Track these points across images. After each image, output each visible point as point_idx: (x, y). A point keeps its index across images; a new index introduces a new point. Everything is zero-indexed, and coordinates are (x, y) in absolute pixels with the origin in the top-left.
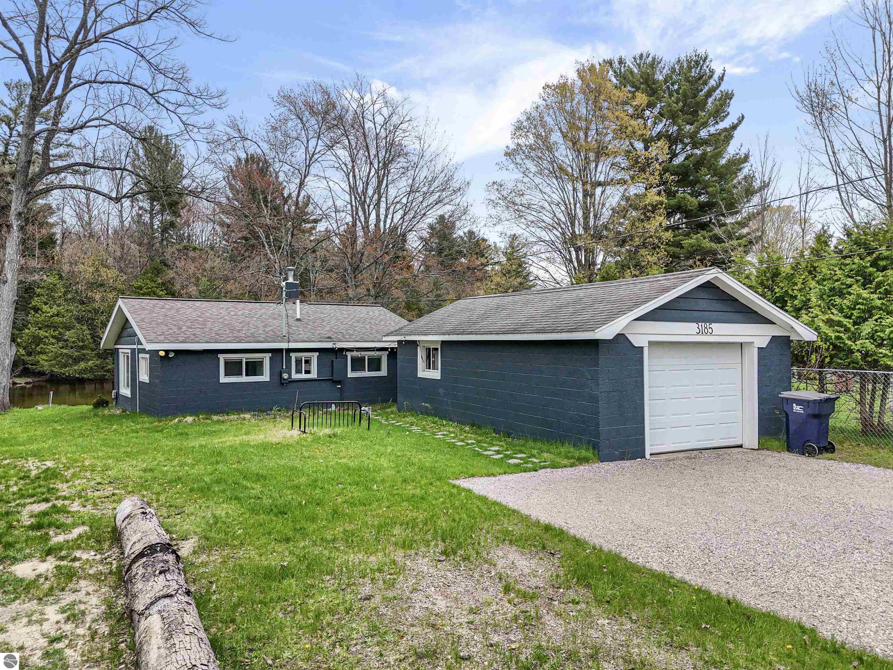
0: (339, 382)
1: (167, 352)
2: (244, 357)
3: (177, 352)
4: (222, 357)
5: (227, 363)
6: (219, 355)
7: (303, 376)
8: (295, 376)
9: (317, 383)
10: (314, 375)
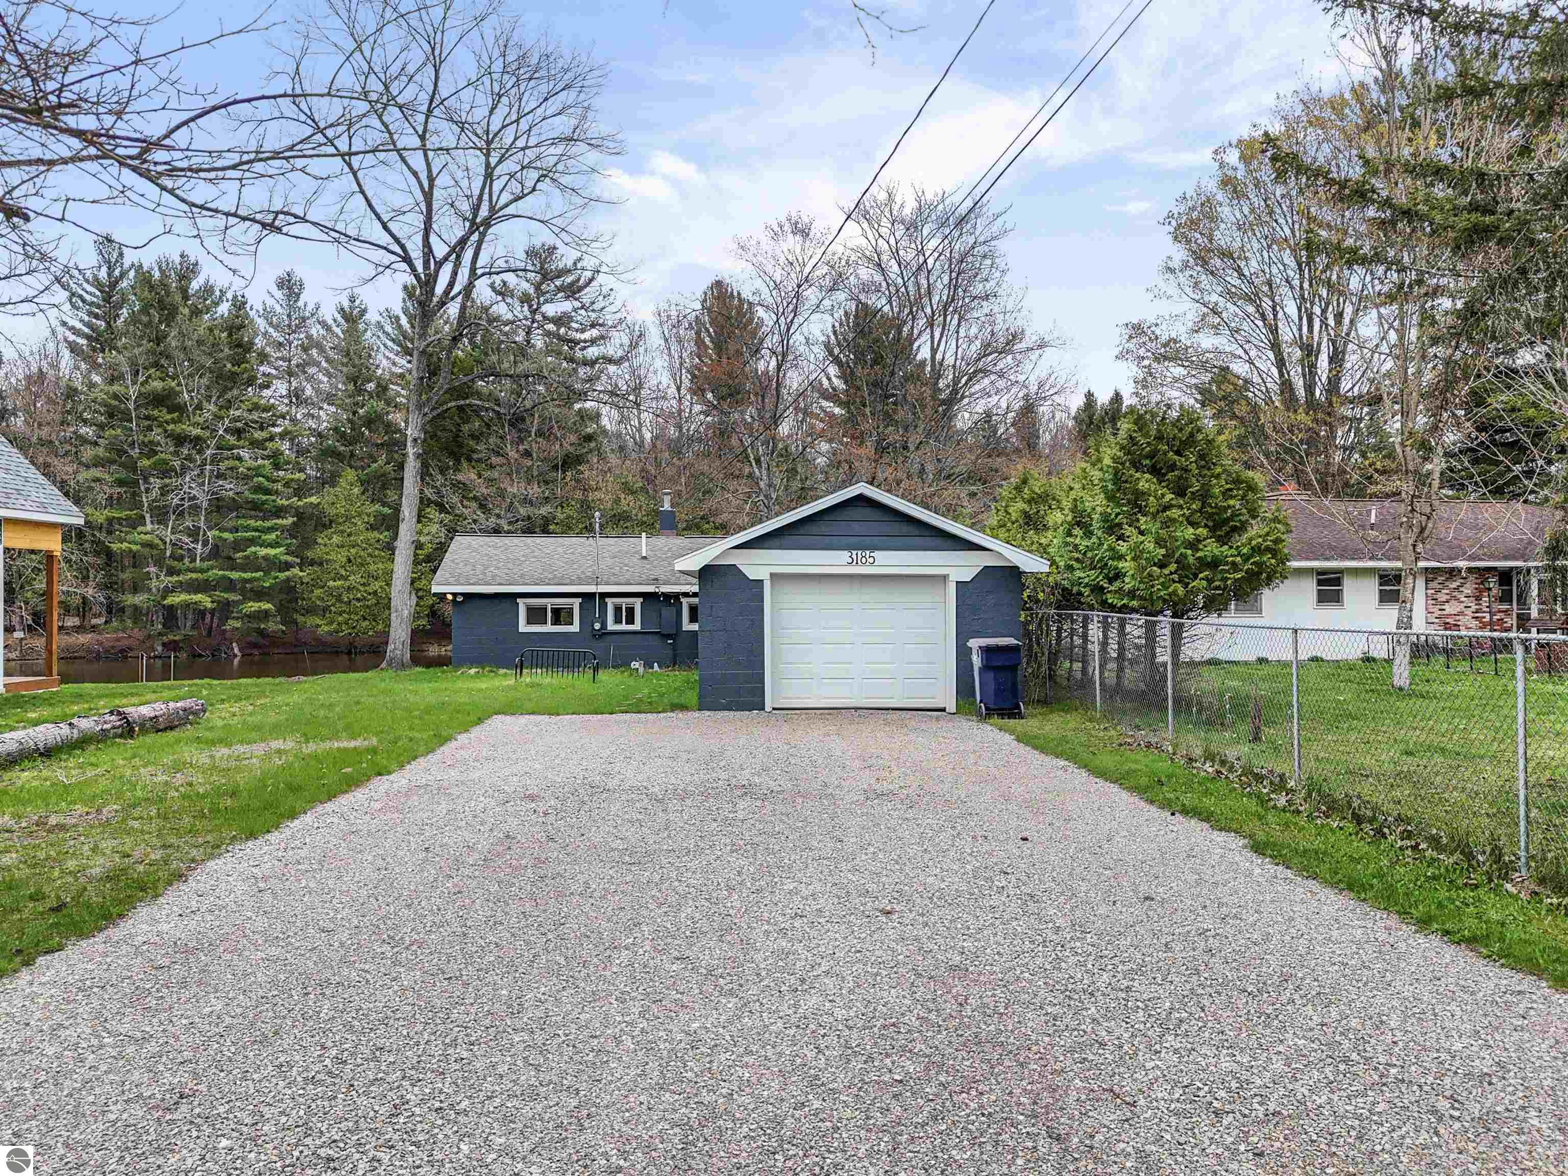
0: (669, 636)
1: (455, 595)
2: (549, 602)
3: (468, 596)
4: (522, 603)
5: (530, 610)
6: (518, 600)
7: (624, 627)
8: (611, 626)
9: (639, 636)
10: (637, 626)
